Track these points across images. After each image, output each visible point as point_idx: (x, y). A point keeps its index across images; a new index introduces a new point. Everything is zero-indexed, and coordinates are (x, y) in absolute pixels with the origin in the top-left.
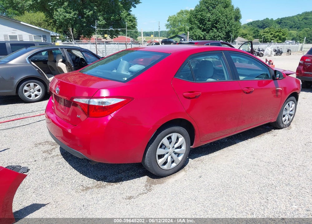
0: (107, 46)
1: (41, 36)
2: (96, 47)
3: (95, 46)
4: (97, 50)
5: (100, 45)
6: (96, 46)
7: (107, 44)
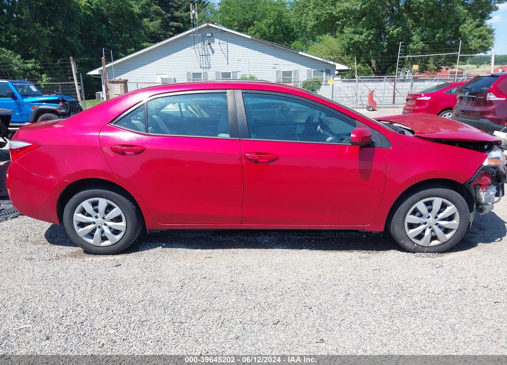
0: (415, 84)
1: (323, 71)
2: (394, 87)
3: (393, 84)
4: (396, 91)
5: (405, 84)
6: (395, 85)
7: (415, 81)
